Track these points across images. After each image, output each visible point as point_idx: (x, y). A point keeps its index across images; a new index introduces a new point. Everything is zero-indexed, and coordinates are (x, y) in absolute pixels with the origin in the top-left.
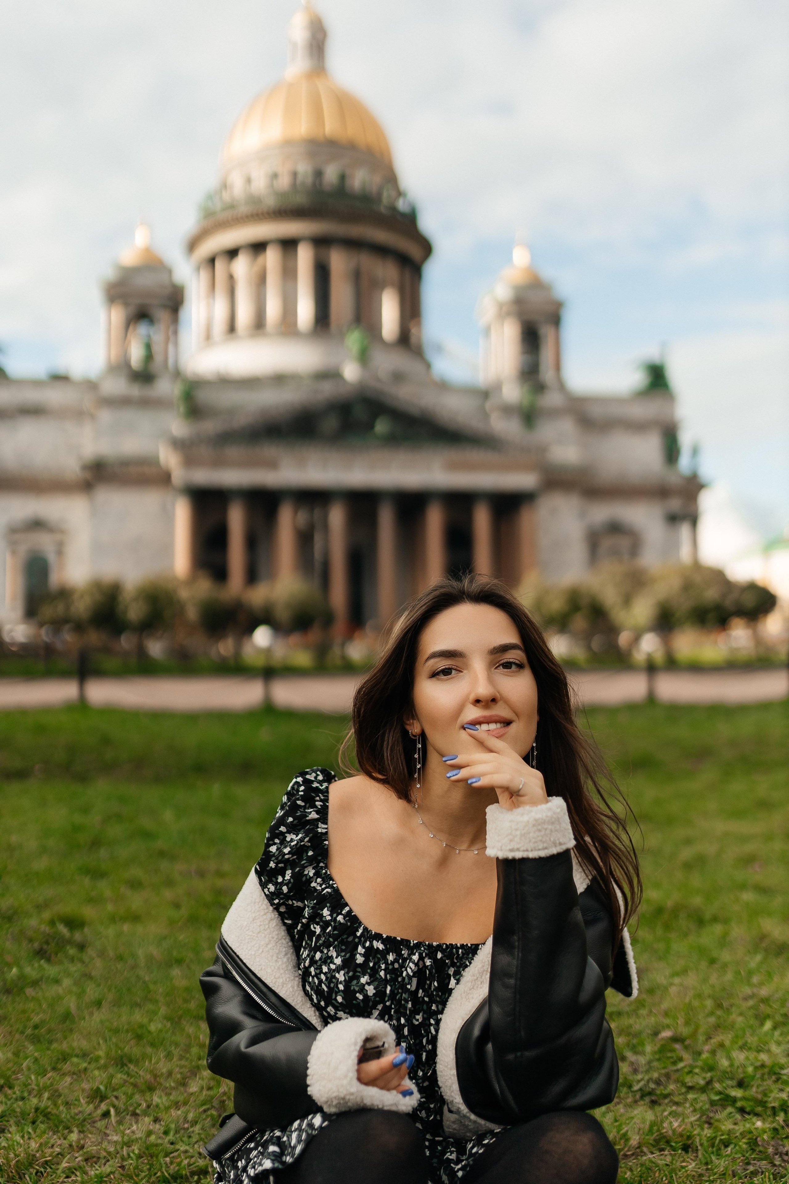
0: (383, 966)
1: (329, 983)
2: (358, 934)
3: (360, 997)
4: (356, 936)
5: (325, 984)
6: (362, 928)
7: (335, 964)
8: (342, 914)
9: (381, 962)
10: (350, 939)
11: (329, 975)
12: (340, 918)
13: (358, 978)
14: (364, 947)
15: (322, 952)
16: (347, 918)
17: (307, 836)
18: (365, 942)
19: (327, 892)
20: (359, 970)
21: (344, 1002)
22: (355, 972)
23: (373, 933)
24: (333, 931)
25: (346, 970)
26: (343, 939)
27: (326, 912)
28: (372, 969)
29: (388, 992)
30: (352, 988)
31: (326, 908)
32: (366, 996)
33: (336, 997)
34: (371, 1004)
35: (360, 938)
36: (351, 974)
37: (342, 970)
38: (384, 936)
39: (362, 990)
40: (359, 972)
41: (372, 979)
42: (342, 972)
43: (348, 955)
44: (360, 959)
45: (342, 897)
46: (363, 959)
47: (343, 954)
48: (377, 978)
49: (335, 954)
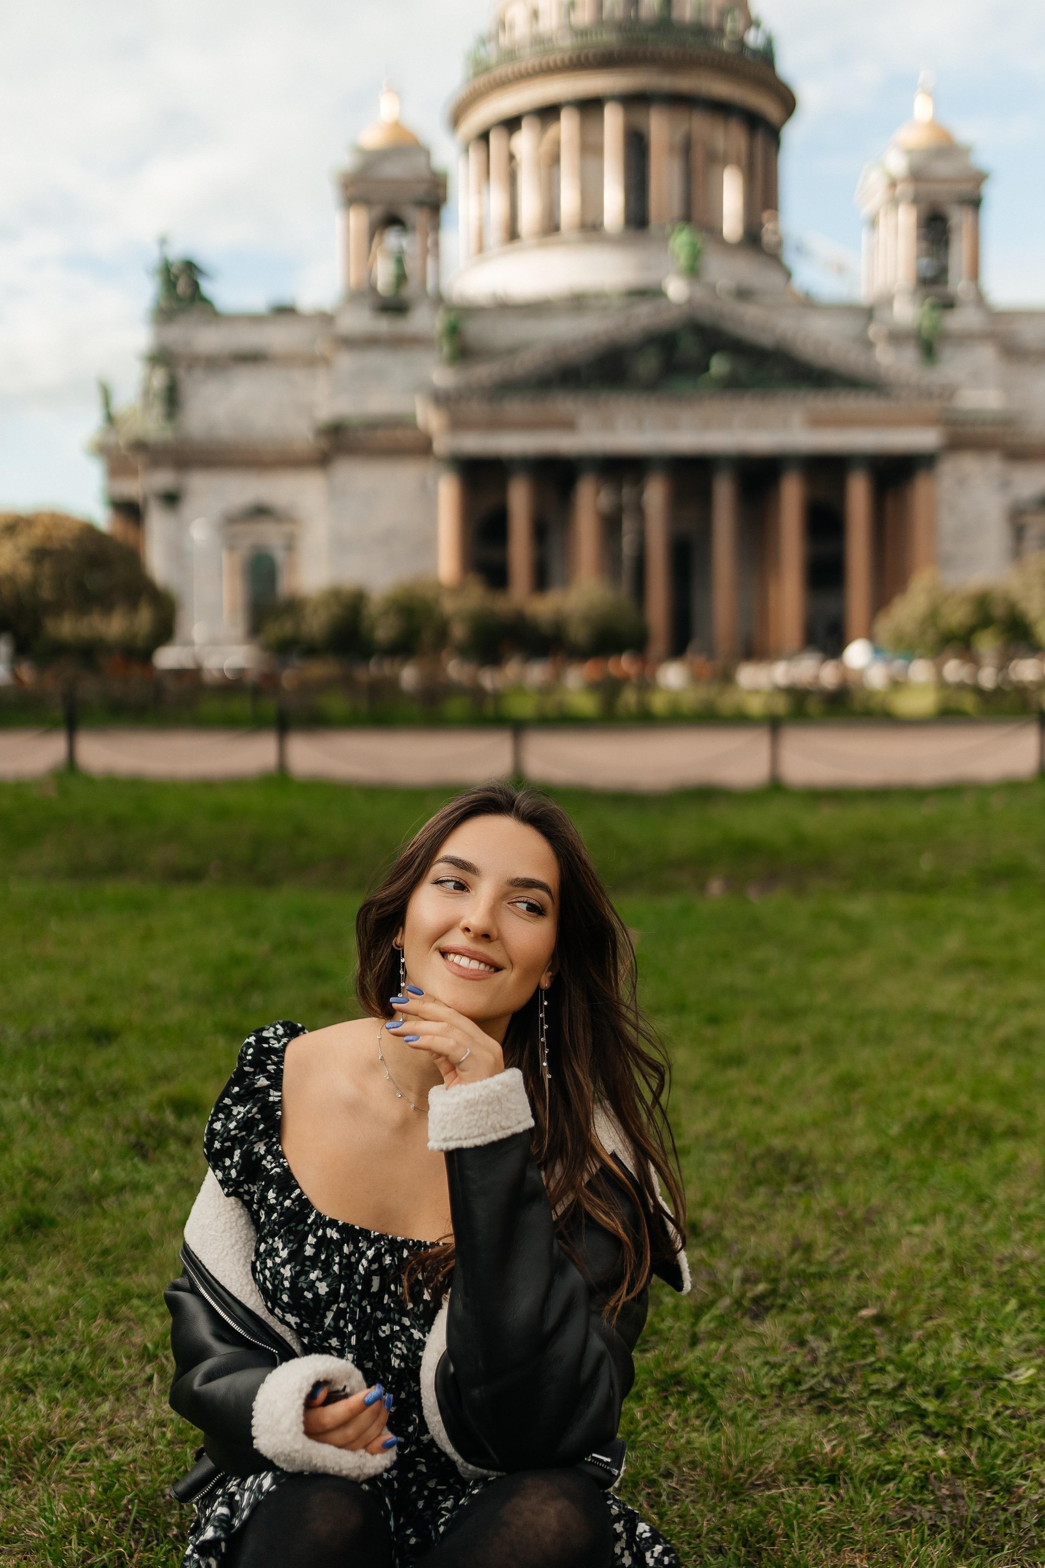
0: (337, 1259)
1: (274, 1281)
2: (309, 1221)
3: (309, 1295)
4: (306, 1224)
5: (269, 1281)
6: (314, 1214)
7: (280, 1257)
8: (291, 1199)
9: (335, 1255)
10: (300, 1227)
11: (273, 1271)
12: (287, 1203)
13: (307, 1274)
14: (315, 1236)
15: (266, 1243)
16: (297, 1203)
17: (254, 1106)
18: (317, 1229)
19: (276, 1172)
20: (308, 1263)
21: (291, 1302)
22: (303, 1265)
23: (327, 1219)
24: (280, 1217)
25: (293, 1264)
26: (290, 1228)
27: (271, 1195)
28: (323, 1262)
29: (342, 1291)
30: (300, 1285)
31: (272, 1190)
32: (316, 1295)
33: (281, 1295)
34: (323, 1304)
35: (310, 1225)
36: (298, 1268)
37: (288, 1264)
38: (340, 1223)
39: (312, 1286)
40: (309, 1266)
41: (325, 1274)
42: (288, 1267)
43: (295, 1246)
44: (309, 1251)
45: (293, 1178)
46: (314, 1250)
47: (290, 1245)
48: (331, 1274)
49: (281, 1246)
